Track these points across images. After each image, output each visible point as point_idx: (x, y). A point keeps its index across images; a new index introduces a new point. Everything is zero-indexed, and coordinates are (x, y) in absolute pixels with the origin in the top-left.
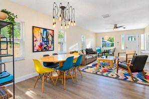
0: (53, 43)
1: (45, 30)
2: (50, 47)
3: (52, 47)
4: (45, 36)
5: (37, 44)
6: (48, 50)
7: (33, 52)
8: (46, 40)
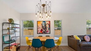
0: (49, 29)
1: (44, 22)
2: (48, 32)
3: (49, 31)
4: (44, 25)
5: (40, 30)
6: (46, 33)
7: (38, 33)
8: (44, 27)
